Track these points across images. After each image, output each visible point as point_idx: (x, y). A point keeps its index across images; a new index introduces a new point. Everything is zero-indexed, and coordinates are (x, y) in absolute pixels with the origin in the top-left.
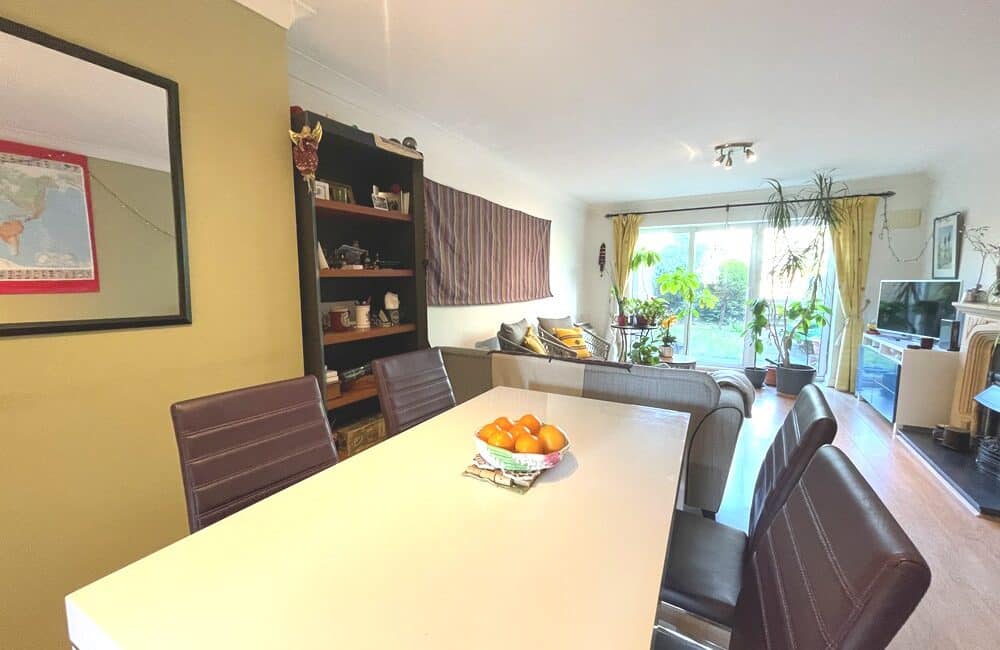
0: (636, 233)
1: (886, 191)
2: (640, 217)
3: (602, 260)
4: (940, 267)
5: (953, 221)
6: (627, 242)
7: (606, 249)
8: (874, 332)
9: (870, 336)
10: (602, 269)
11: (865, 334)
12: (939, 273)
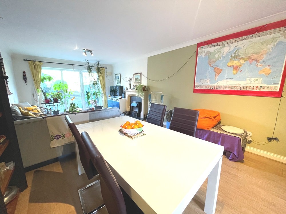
0: (41, 69)
1: (106, 67)
2: (42, 63)
3: (25, 78)
4: (117, 84)
5: (119, 75)
6: (38, 72)
7: (26, 73)
8: (110, 96)
9: (110, 98)
10: (26, 82)
11: (108, 97)
12: (117, 85)
